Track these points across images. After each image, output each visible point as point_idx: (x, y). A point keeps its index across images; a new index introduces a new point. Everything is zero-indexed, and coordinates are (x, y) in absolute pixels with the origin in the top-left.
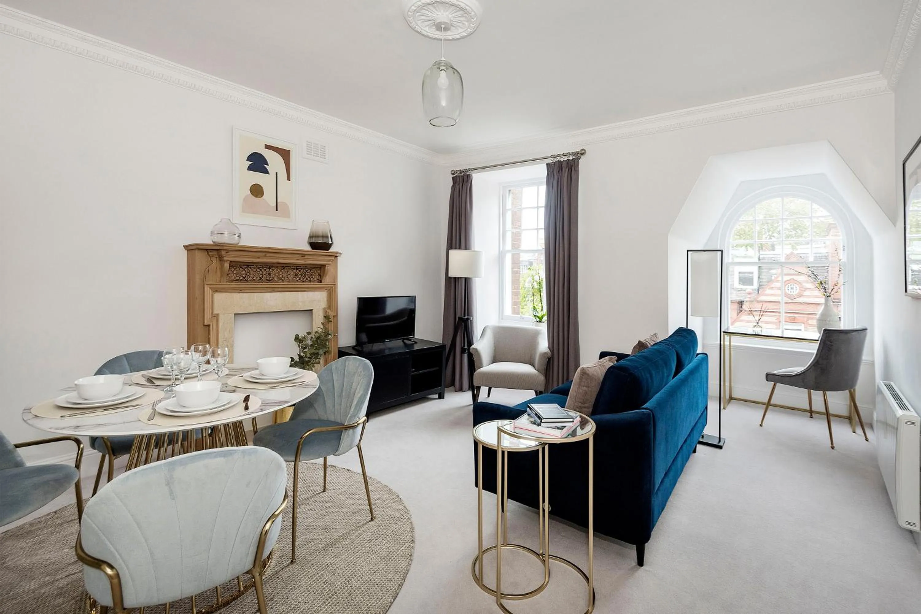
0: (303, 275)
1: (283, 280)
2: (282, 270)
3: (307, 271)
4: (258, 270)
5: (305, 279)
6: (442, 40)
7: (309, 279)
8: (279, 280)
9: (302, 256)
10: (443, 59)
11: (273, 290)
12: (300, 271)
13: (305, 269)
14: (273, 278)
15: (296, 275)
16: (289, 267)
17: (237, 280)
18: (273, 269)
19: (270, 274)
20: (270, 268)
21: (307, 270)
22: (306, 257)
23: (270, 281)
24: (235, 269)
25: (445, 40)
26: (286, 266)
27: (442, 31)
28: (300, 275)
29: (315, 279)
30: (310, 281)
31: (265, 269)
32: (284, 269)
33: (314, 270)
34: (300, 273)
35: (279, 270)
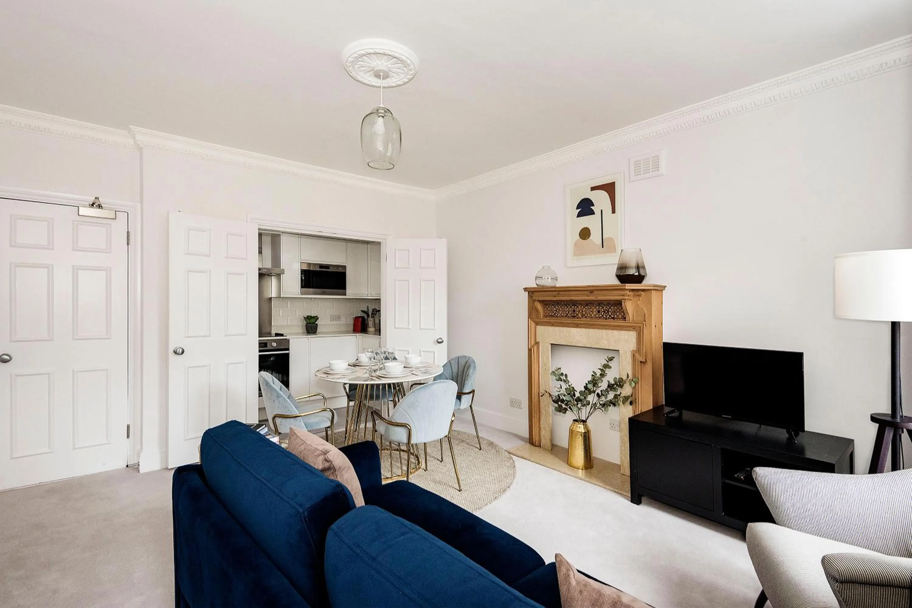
0: (606, 312)
1: (586, 317)
2: (586, 306)
3: (610, 308)
4: (566, 307)
5: (608, 316)
6: (380, 87)
7: (612, 316)
8: (582, 317)
9: (591, 293)
10: (382, 106)
11: (577, 326)
12: (603, 308)
13: (608, 305)
14: (577, 315)
15: (599, 312)
16: (592, 303)
17: (550, 316)
18: (578, 306)
19: (574, 311)
20: (575, 305)
21: (610, 306)
22: (595, 293)
23: (574, 317)
24: (549, 307)
25: (384, 87)
26: (589, 303)
27: (381, 79)
28: (602, 312)
29: (620, 316)
30: (614, 318)
31: (571, 306)
32: (587, 305)
33: (618, 306)
34: (603, 310)
35: (583, 307)
